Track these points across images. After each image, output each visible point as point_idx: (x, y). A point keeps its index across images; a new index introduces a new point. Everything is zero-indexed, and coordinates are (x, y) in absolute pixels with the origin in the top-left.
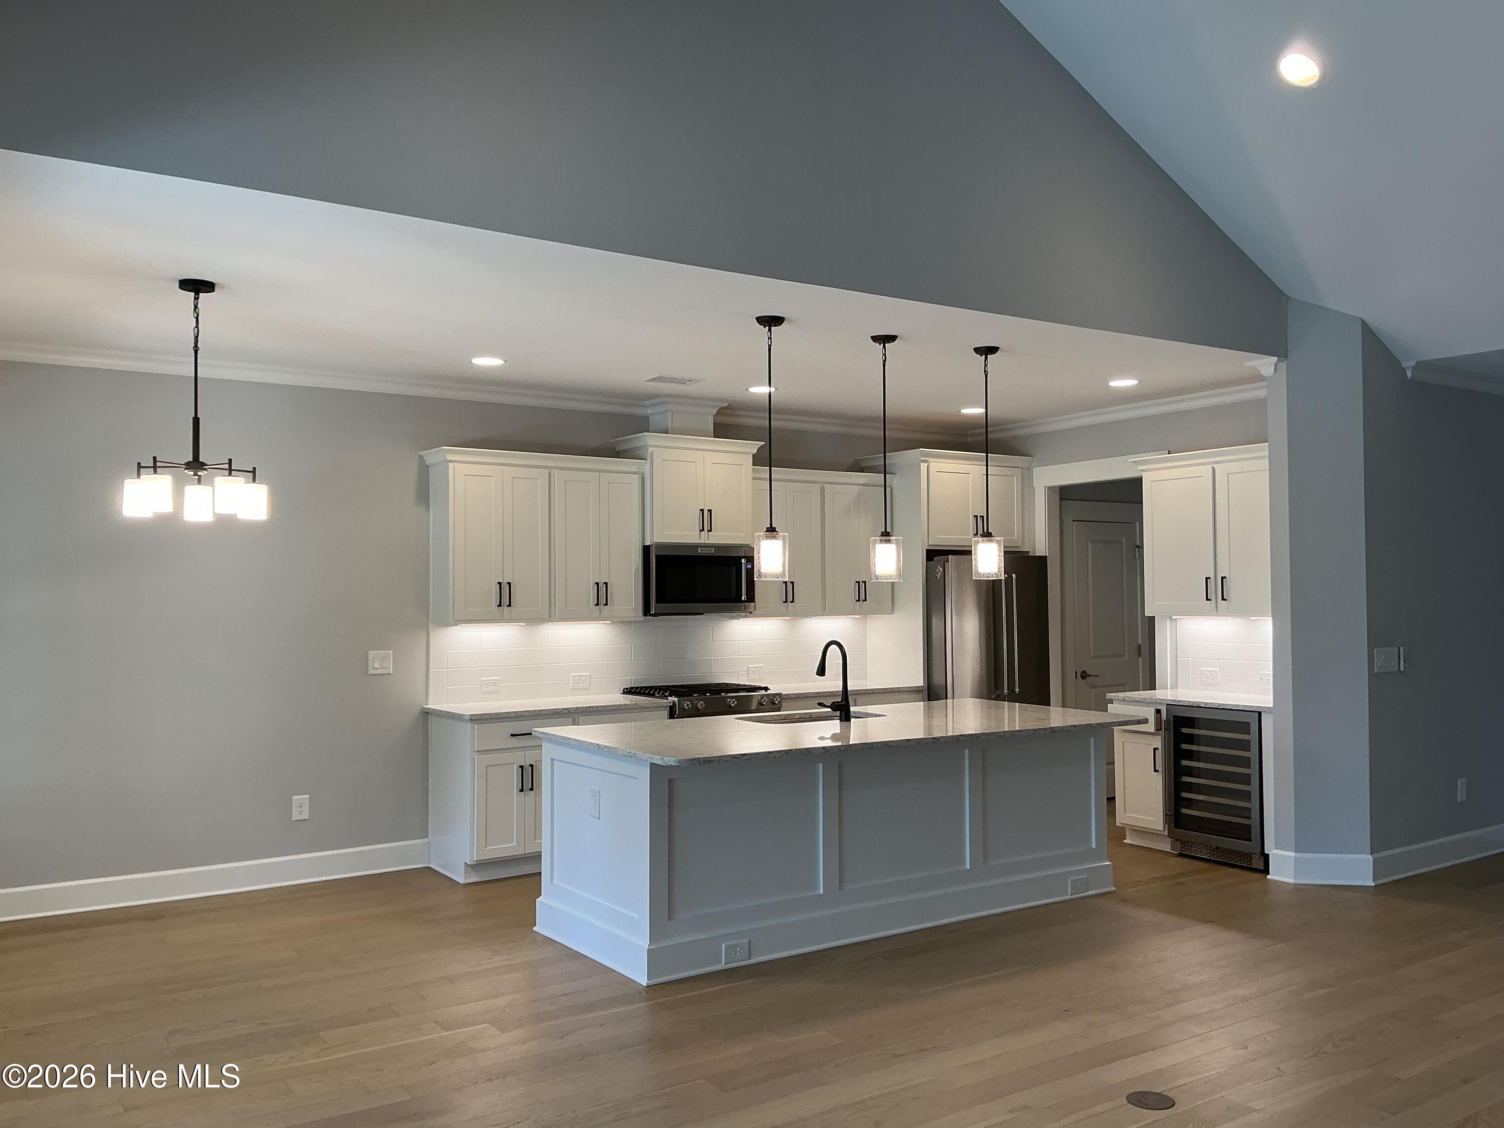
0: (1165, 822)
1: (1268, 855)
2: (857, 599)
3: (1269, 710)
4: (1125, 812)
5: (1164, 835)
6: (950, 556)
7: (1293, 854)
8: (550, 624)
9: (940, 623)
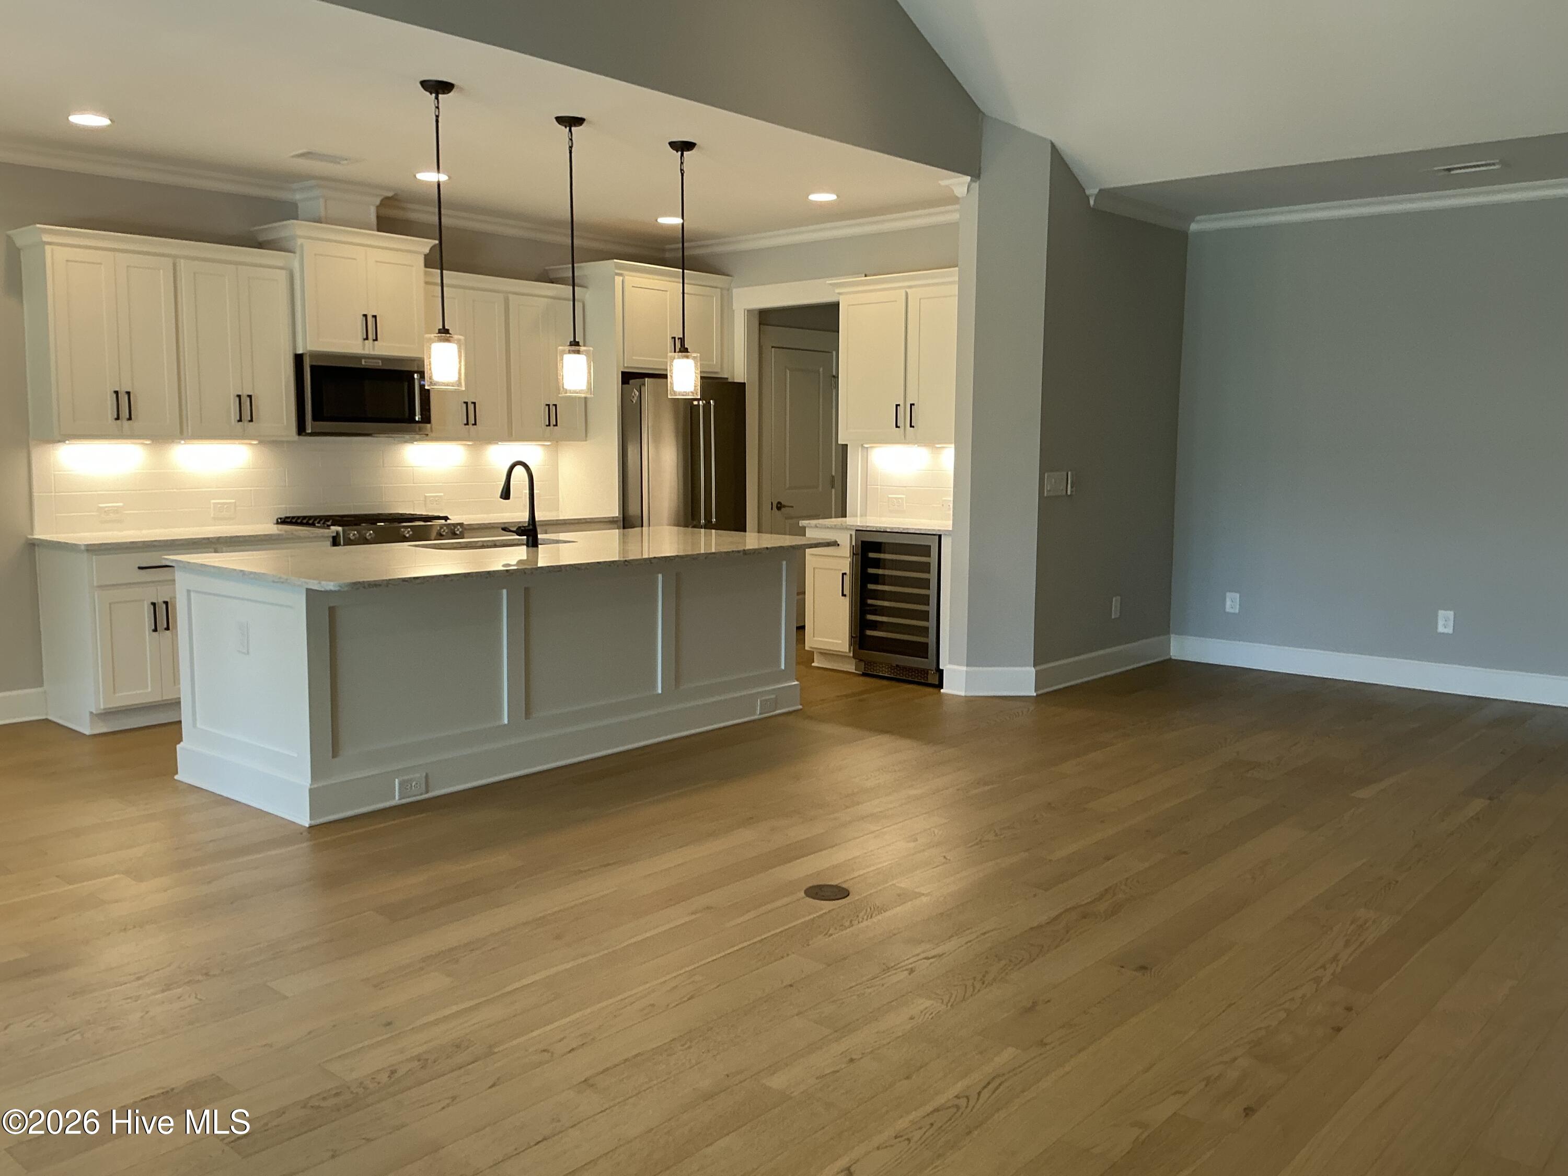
0: (850, 645)
1: (943, 670)
2: (548, 424)
3: (948, 533)
4: (814, 637)
5: (849, 657)
6: (646, 379)
7: (964, 668)
8: (183, 442)
9: (636, 451)
